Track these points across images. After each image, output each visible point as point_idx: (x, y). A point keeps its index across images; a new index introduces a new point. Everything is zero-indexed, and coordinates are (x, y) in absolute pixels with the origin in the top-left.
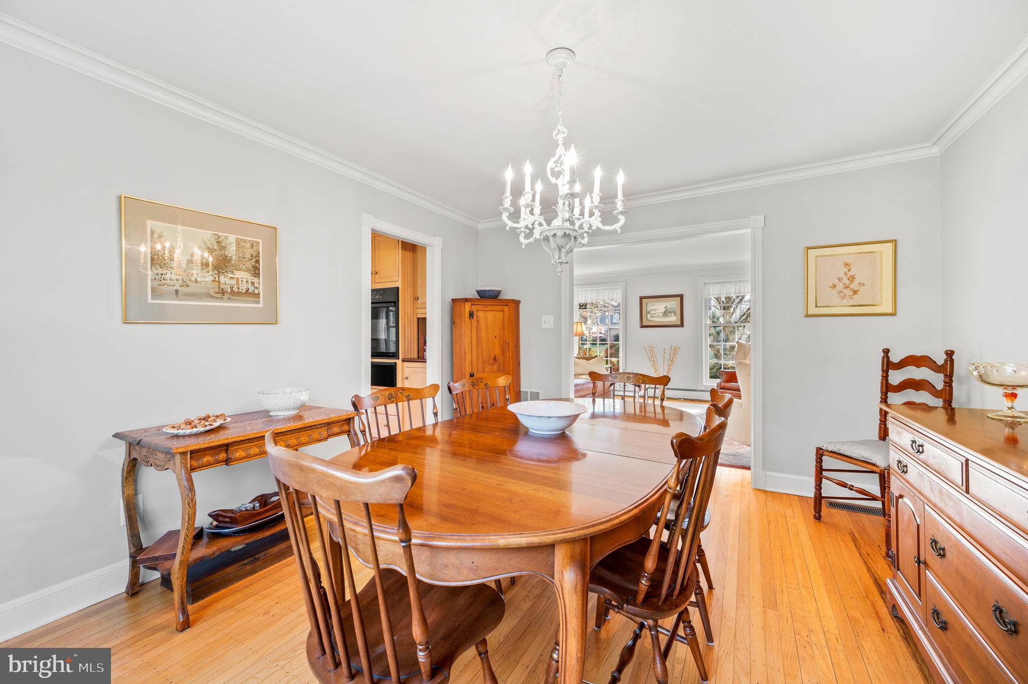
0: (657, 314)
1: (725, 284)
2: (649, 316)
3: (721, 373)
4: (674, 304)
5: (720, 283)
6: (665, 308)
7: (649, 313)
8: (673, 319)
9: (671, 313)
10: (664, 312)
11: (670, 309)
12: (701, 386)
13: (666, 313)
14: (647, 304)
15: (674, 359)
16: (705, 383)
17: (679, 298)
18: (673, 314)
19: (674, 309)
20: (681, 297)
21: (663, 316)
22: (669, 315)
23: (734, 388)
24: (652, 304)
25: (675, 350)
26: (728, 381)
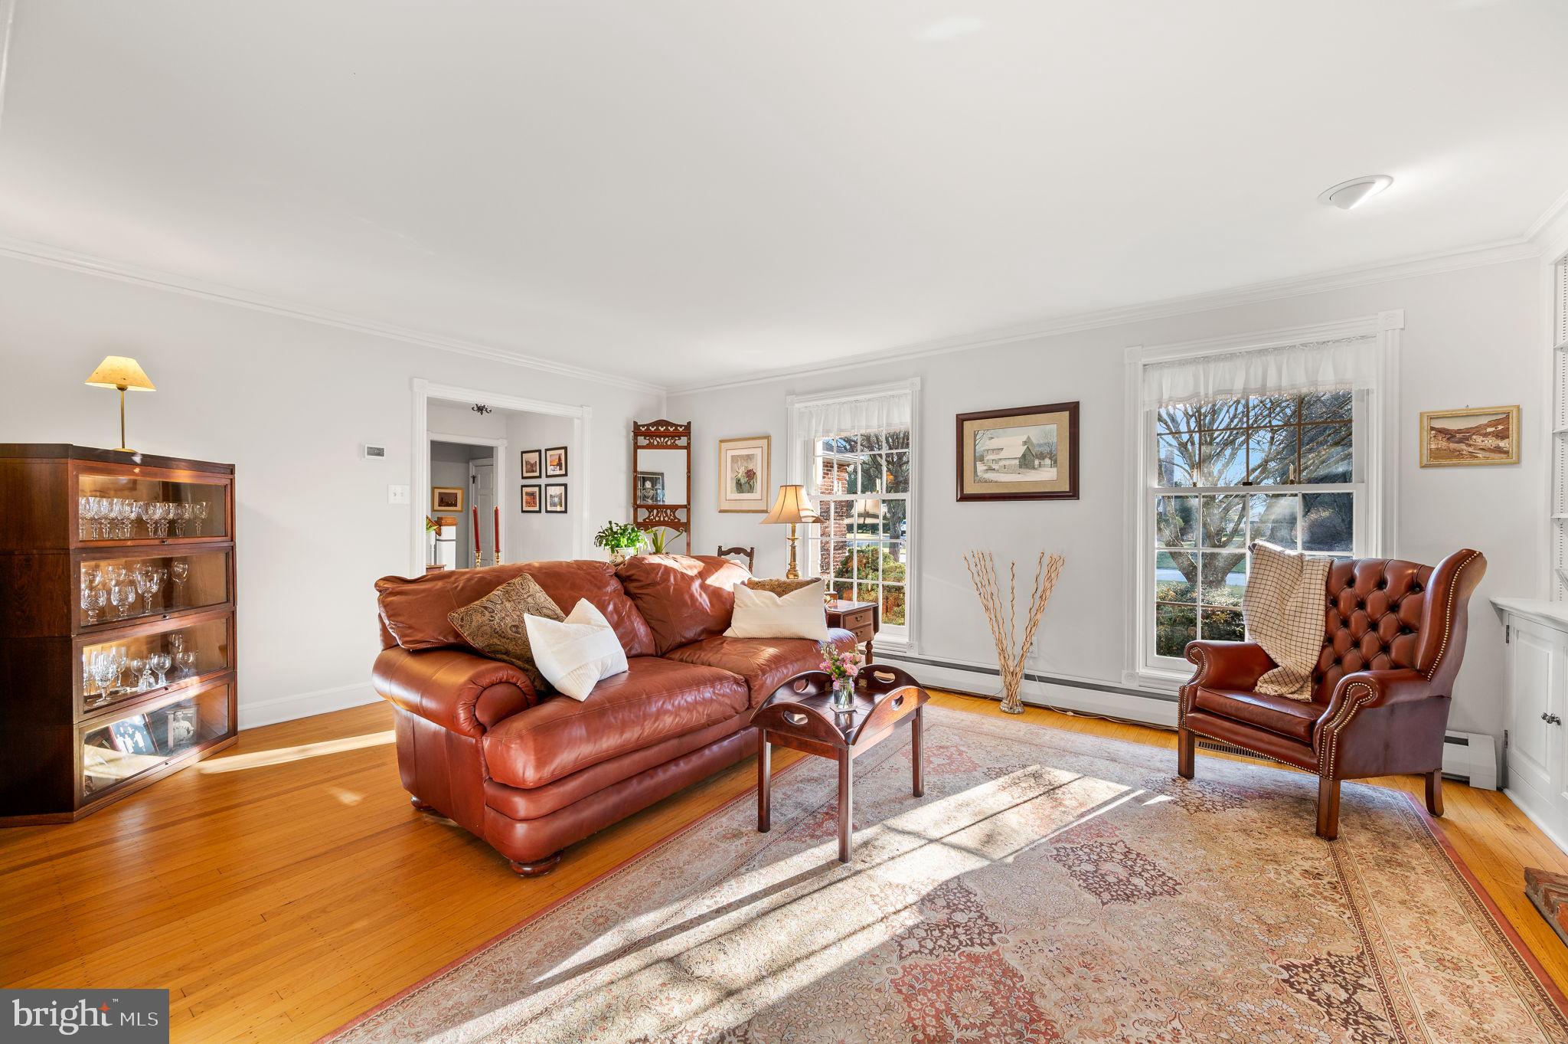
0: (1002, 463)
1: (1212, 365)
2: (980, 467)
3: (1195, 651)
4: (1050, 431)
5: (1195, 361)
6: (1025, 443)
7: (982, 459)
8: (1048, 475)
9: (1042, 457)
10: (1024, 456)
11: (1040, 445)
12: (1132, 676)
13: (1026, 461)
14: (975, 436)
15: (1048, 593)
16: (1141, 670)
17: (1067, 414)
18: (1048, 461)
19: (1048, 444)
20: (1073, 409)
21: (1021, 467)
22: (1037, 462)
23: (1247, 715)
24: (989, 434)
25: (1053, 566)
26: (1220, 683)
